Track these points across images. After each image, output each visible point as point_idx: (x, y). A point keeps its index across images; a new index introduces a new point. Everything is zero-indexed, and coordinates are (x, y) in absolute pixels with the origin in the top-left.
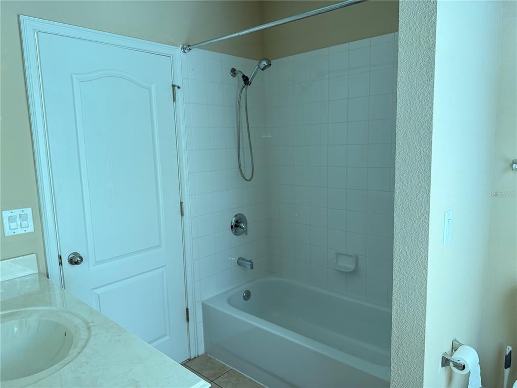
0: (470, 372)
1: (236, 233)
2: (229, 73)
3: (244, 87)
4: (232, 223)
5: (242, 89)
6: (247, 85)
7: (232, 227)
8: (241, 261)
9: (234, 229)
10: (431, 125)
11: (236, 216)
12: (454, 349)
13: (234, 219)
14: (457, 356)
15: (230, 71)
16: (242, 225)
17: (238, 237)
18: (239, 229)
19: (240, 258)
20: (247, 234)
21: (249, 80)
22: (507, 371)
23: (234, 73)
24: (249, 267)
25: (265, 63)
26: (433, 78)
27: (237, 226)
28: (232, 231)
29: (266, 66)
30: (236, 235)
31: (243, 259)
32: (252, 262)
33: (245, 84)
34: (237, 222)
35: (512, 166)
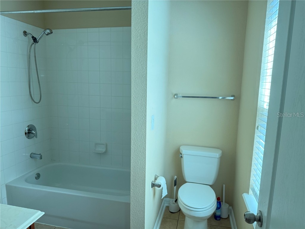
0: (163, 188)
1: (29, 137)
2: (22, 34)
3: (33, 44)
4: (25, 131)
5: (32, 45)
6: (36, 43)
7: (26, 133)
8: (33, 155)
9: (27, 135)
10: (147, 76)
11: (28, 126)
12: (156, 179)
13: (27, 128)
14: (157, 182)
15: (22, 32)
16: (33, 132)
17: (30, 140)
18: (31, 134)
19: (32, 153)
20: (37, 138)
21: (37, 40)
22: (175, 187)
23: (26, 34)
24: (39, 158)
25: (48, 31)
26: (147, 55)
27: (30, 132)
28: (26, 136)
29: (49, 33)
30: (29, 138)
31: (34, 154)
32: (41, 155)
33: (34, 42)
34: (29, 130)
35: (174, 96)
